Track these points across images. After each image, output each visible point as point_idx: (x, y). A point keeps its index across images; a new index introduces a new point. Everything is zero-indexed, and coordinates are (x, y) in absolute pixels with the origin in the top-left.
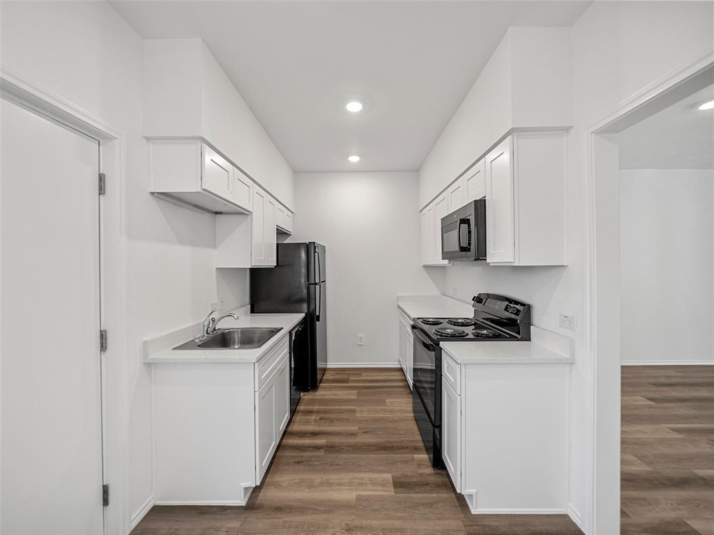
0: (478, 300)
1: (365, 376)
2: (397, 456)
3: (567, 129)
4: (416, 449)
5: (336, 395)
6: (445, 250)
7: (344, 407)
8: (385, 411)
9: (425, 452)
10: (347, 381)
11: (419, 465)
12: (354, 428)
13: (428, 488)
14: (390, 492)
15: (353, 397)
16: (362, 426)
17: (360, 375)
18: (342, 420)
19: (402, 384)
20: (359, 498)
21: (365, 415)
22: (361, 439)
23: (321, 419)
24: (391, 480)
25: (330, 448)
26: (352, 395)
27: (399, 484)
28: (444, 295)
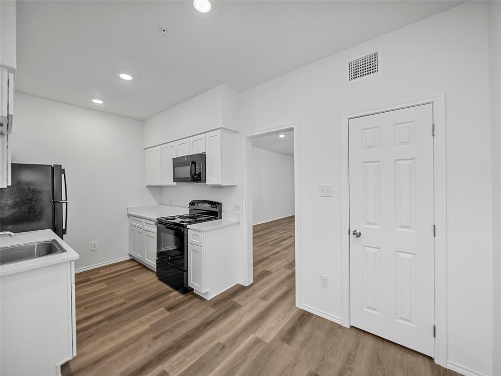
0: (192, 203)
1: (103, 272)
2: (161, 300)
3: (237, 132)
4: (169, 292)
5: (87, 291)
6: (176, 177)
7: (102, 294)
8: (137, 284)
9: (174, 291)
10: (90, 280)
11: (175, 296)
12: (122, 301)
13: (185, 302)
14: (168, 313)
15: (104, 287)
16: (126, 297)
17: (98, 273)
18: (105, 302)
19: (138, 267)
20: (151, 326)
21: (123, 291)
22: (129, 304)
23: (85, 308)
24: (165, 310)
25: (111, 317)
26: (103, 286)
27: (169, 309)
28: (160, 204)
